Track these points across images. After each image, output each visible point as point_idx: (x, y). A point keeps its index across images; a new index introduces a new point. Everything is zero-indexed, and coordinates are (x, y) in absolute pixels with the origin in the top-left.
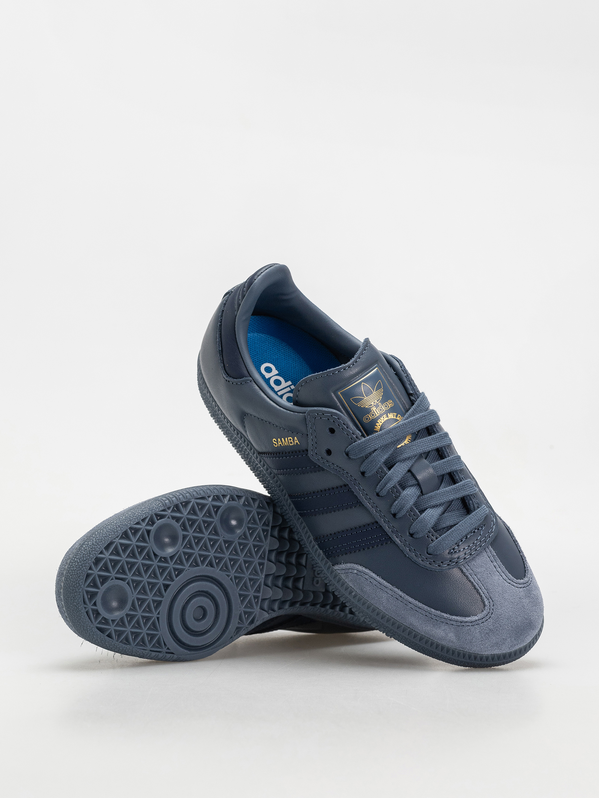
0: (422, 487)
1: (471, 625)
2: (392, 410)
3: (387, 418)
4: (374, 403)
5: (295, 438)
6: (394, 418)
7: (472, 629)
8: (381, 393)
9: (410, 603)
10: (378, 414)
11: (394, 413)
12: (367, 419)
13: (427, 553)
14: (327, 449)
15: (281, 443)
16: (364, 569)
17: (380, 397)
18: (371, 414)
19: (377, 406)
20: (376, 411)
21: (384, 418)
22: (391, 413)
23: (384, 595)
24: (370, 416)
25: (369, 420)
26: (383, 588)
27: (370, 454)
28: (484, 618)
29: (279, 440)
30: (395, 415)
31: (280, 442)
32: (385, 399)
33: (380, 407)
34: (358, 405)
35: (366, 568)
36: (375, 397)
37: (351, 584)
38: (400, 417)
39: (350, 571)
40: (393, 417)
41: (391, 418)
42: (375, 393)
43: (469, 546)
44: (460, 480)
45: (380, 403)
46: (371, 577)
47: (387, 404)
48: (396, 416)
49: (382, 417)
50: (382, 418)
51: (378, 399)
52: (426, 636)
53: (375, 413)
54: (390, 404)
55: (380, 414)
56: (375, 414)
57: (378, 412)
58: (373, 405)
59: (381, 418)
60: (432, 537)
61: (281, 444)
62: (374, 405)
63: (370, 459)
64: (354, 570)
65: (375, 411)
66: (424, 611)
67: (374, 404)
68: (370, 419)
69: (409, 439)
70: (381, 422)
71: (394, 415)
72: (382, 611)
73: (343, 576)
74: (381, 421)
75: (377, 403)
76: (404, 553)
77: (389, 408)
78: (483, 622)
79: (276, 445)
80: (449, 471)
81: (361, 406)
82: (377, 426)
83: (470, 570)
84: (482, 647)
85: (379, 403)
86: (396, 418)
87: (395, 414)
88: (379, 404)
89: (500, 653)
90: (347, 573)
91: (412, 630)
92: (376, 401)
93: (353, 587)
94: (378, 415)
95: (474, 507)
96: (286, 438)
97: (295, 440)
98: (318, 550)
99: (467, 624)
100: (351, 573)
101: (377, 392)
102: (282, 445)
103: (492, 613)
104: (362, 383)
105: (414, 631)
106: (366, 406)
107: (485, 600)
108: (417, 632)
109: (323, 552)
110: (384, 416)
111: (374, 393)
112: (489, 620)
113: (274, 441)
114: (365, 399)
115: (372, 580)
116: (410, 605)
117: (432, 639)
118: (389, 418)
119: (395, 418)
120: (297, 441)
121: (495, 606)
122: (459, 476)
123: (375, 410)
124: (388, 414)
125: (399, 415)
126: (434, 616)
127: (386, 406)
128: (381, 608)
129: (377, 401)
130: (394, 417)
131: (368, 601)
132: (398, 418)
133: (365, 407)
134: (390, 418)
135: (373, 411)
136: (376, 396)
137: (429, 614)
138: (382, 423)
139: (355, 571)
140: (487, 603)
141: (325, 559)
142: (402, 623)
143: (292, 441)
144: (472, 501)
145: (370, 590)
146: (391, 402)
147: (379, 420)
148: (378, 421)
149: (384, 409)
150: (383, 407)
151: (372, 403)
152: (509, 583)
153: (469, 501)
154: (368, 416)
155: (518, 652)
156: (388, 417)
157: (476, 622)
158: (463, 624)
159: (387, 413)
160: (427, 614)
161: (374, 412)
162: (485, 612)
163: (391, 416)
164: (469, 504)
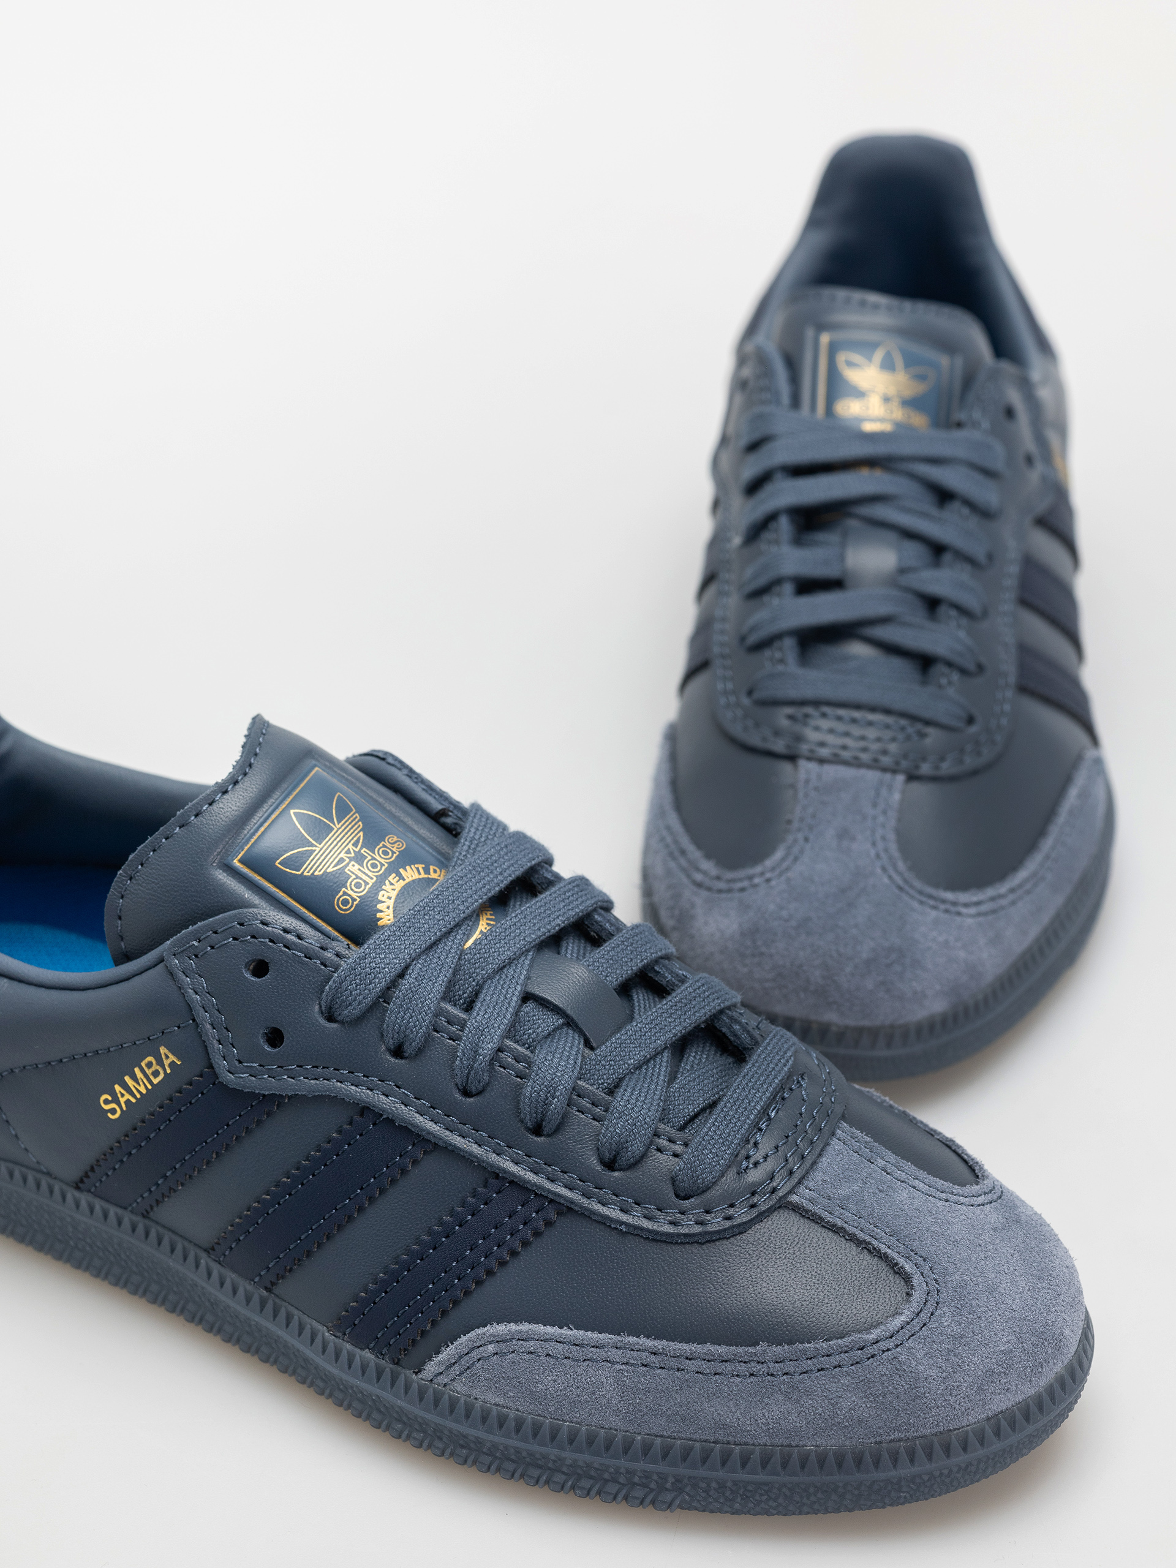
0: (580, 1025)
1: (892, 1345)
2: (406, 858)
3: (401, 881)
4: (348, 852)
5: (163, 1050)
6: (421, 877)
7: (902, 1354)
8: (356, 824)
9: (690, 1359)
10: (372, 878)
11: (416, 866)
12: (345, 902)
13: (677, 1196)
14: (267, 1028)
15: (127, 1096)
16: (513, 1327)
17: (358, 833)
18: (351, 884)
19: (359, 859)
20: (364, 873)
21: (392, 884)
22: (408, 868)
23: (605, 1374)
24: (350, 892)
25: (353, 903)
26: (592, 1353)
27: (393, 984)
28: (921, 1311)
29: (117, 1088)
30: (421, 869)
31: (123, 1095)
32: (373, 836)
33: (369, 858)
34: (303, 872)
35: (516, 1321)
36: (344, 836)
37: (493, 1398)
38: (438, 870)
39: (475, 1355)
40: (416, 876)
41: (413, 881)
42: (338, 826)
43: (787, 1137)
44: (679, 981)
45: (364, 849)
46: (545, 1341)
47: (384, 846)
48: (427, 871)
49: (387, 882)
50: (387, 887)
51: (355, 839)
52: (776, 1441)
53: (361, 879)
54: (394, 844)
55: (376, 876)
56: (365, 881)
57: (370, 874)
58: (348, 860)
59: (384, 887)
60: (672, 1146)
61: (128, 1100)
62: (348, 858)
63: (398, 994)
64: (485, 1345)
65: (360, 874)
66: (742, 1364)
67: (349, 855)
68: (354, 900)
69: (488, 919)
70: (390, 898)
71: (418, 869)
72: (616, 1430)
73: (460, 1387)
74: (386, 895)
75: (357, 850)
76: (610, 1226)
77: (395, 855)
78: (925, 1325)
79: (113, 1111)
80: (640, 965)
81: (314, 871)
82: (381, 911)
83: (821, 1200)
84: (953, 1400)
85: (361, 849)
86: (426, 876)
87: (420, 867)
88: (362, 851)
89: (1009, 1404)
90: (468, 1368)
91: (728, 1443)
92: (350, 846)
93: (502, 1402)
94: (373, 881)
95: (752, 1037)
96: (137, 1070)
97: (163, 1056)
98: (354, 1356)
99: (882, 1345)
100: (481, 1362)
101: (344, 824)
102: (134, 1100)
103: (938, 1291)
104: (292, 811)
105: (735, 1444)
106: (329, 867)
107: (902, 1261)
108: (746, 1444)
109: (372, 1350)
110: (390, 878)
111: (336, 829)
112: (939, 1312)
113: (106, 1102)
114: (318, 849)
115: (550, 1347)
116: (692, 1366)
117: (797, 1446)
118: (407, 881)
119: (423, 875)
120: (172, 1058)
121: (938, 1269)
122: (671, 973)
123: (359, 869)
124: (401, 870)
125: (432, 868)
126: (776, 1365)
127: (385, 853)
128: (614, 1421)
129: (355, 844)
130: (419, 873)
131: (564, 1421)
132: (433, 876)
133: (325, 872)
134: (411, 879)
135: (354, 877)
136: (346, 834)
137: (759, 1366)
138: (393, 900)
139: (491, 1348)
140: (908, 1267)
141: (387, 1369)
142: (690, 1439)
143: (155, 1067)
144: (740, 1023)
145: (555, 1381)
146: (395, 839)
147: (382, 893)
148: (380, 898)
149: (383, 861)
150: (378, 857)
151: (343, 855)
152: (947, 1201)
153: (730, 1028)
154: (345, 894)
155: (1057, 1388)
156: (404, 880)
157: (903, 1330)
158: (871, 1350)
159: (395, 868)
160: (754, 1367)
161: (357, 877)
162: (918, 1295)
163: (411, 874)
164: (736, 1035)
